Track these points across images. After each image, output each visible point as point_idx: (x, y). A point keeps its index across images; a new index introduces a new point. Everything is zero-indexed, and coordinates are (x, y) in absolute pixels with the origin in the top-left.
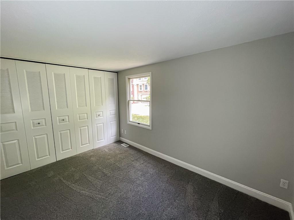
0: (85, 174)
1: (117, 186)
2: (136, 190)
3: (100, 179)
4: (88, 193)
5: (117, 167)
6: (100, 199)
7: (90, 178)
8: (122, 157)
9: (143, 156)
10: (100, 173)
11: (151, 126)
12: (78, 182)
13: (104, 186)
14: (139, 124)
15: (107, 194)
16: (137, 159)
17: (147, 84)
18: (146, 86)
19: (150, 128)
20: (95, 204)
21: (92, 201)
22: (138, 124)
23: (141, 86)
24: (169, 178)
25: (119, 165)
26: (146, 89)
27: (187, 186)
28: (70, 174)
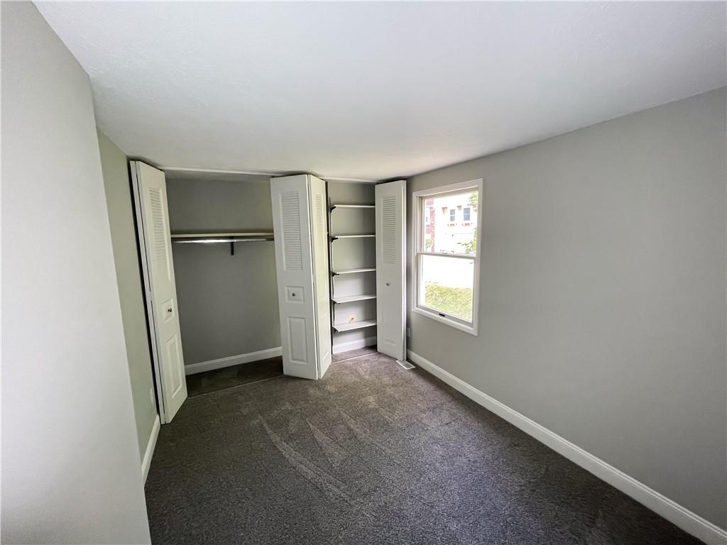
0: (310, 424)
1: (378, 472)
2: (425, 497)
3: (341, 444)
4: (311, 475)
5: (382, 419)
6: (336, 499)
7: (320, 437)
8: (397, 395)
9: (450, 402)
10: (343, 426)
11: (476, 325)
12: (295, 440)
13: (347, 465)
14: (443, 316)
15: (354, 490)
16: (434, 408)
17: (471, 207)
18: (467, 211)
19: (472, 330)
20: (325, 508)
21: (320, 497)
22: (440, 314)
23: (452, 212)
24: (525, 485)
25: (387, 417)
26: (467, 217)
27: (590, 532)
28: (282, 416)
